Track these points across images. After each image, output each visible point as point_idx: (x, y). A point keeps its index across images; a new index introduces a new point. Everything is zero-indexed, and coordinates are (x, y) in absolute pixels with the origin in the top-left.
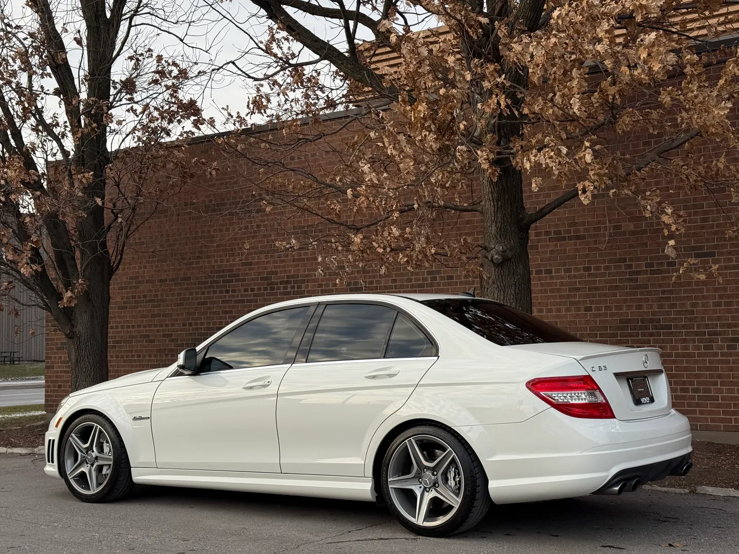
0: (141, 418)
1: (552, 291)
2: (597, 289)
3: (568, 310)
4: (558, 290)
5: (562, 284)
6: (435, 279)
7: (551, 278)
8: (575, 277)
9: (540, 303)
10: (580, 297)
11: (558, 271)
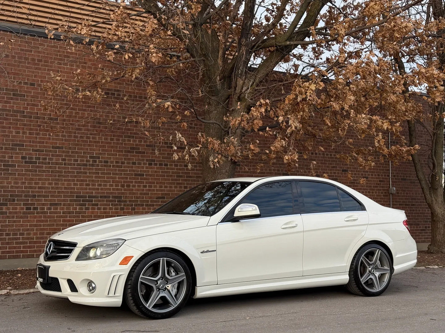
0: (208, 251)
1: (167, 176)
2: (190, 177)
3: (176, 187)
4: (171, 176)
5: (173, 173)
6: (95, 161)
7: (167, 169)
8: (180, 169)
9: (161, 182)
10: (182, 181)
11: (171, 165)
